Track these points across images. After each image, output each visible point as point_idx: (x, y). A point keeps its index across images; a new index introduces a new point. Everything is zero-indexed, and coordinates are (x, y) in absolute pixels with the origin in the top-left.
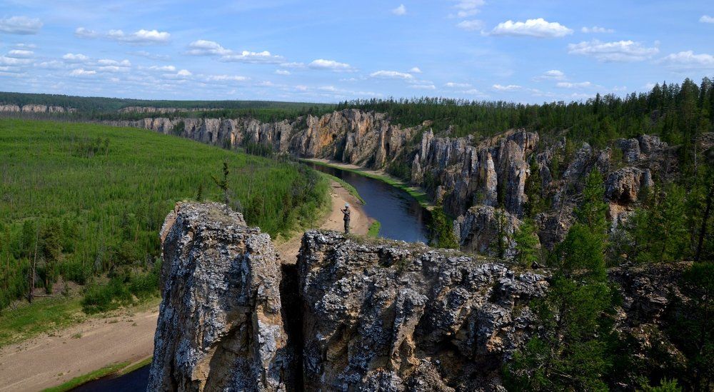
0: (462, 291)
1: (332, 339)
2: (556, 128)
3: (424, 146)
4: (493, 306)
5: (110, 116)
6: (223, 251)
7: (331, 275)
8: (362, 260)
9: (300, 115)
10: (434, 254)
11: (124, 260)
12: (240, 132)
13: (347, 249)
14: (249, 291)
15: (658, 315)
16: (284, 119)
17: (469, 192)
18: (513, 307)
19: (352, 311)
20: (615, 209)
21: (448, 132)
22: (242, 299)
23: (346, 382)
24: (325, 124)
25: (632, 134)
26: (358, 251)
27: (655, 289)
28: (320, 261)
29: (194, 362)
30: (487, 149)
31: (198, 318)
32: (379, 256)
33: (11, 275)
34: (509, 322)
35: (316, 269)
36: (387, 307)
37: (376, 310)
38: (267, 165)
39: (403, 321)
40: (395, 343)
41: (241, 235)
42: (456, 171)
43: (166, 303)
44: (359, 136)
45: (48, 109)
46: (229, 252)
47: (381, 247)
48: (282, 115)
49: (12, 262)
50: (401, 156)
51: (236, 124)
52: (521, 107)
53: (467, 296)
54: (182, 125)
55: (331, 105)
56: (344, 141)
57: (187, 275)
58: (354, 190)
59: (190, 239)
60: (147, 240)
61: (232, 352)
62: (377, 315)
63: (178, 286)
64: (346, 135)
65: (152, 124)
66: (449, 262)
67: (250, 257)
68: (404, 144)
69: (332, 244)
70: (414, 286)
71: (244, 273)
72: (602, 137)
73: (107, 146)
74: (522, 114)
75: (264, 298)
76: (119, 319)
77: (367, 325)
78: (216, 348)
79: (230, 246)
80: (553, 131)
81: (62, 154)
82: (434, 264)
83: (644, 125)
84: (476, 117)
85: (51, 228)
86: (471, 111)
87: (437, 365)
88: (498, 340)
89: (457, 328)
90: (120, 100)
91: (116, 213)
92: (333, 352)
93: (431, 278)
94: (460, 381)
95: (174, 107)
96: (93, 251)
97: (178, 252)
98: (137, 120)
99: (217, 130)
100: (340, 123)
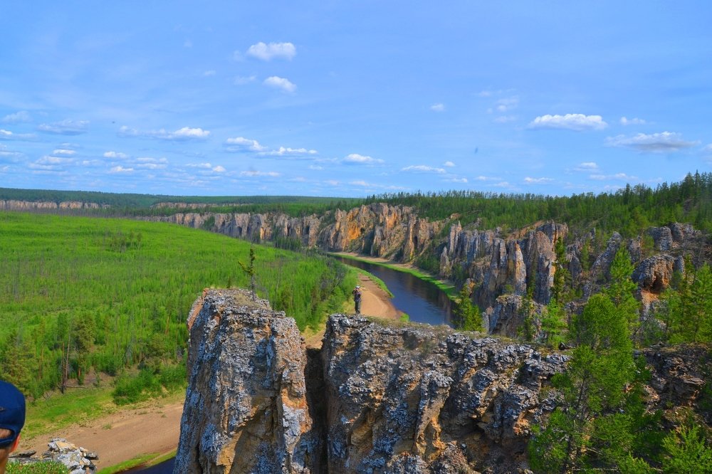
0: (487, 373)
1: (356, 422)
2: (585, 219)
3: (452, 239)
4: (520, 387)
5: (143, 212)
6: (248, 335)
7: (355, 358)
8: (386, 343)
9: (329, 209)
10: (459, 336)
11: (154, 352)
12: (269, 226)
13: (372, 331)
14: (274, 375)
15: (693, 398)
16: (312, 213)
17: (498, 285)
18: (540, 388)
19: (376, 394)
20: (647, 297)
21: (476, 225)
22: (267, 383)
23: (371, 467)
24: (354, 218)
25: (664, 222)
26: (382, 333)
27: (689, 369)
28: (345, 344)
29: (219, 446)
30: (515, 240)
31: (223, 402)
32: (404, 339)
33: (46, 366)
34: (536, 404)
35: (340, 353)
36: (412, 389)
37: (401, 392)
38: (296, 259)
39: (427, 404)
40: (420, 426)
41: (267, 319)
42: (484, 263)
43: (193, 388)
44: (387, 229)
45: (84, 205)
46: (254, 336)
47: (405, 330)
48: (310, 210)
49: (46, 353)
50: (429, 249)
51: (266, 218)
52: (549, 199)
53: (493, 377)
54: (212, 219)
55: (359, 200)
56: (372, 235)
57: (213, 359)
58: (382, 283)
59: (216, 323)
60: (178, 333)
61: (257, 437)
62: (402, 398)
63: (203, 371)
64: (374, 228)
65: (183, 219)
66: (474, 344)
67: (275, 340)
68: (432, 237)
69: (356, 327)
70: (439, 368)
71: (269, 356)
72: (633, 226)
73: (139, 241)
74: (550, 206)
75: (289, 381)
76: (148, 410)
77: (392, 408)
78: (240, 432)
79: (255, 330)
80: (582, 222)
81: (96, 248)
82: (459, 346)
83: (676, 214)
84: (504, 210)
85: (83, 320)
86: (499, 204)
87: (463, 449)
88: (525, 423)
89: (482, 411)
90: (152, 197)
91: (147, 306)
92: (357, 436)
93: (456, 360)
94: (486, 465)
95: (204, 203)
96: (124, 343)
97: (204, 337)
98: (168, 215)
99: (247, 226)
100: (368, 217)
